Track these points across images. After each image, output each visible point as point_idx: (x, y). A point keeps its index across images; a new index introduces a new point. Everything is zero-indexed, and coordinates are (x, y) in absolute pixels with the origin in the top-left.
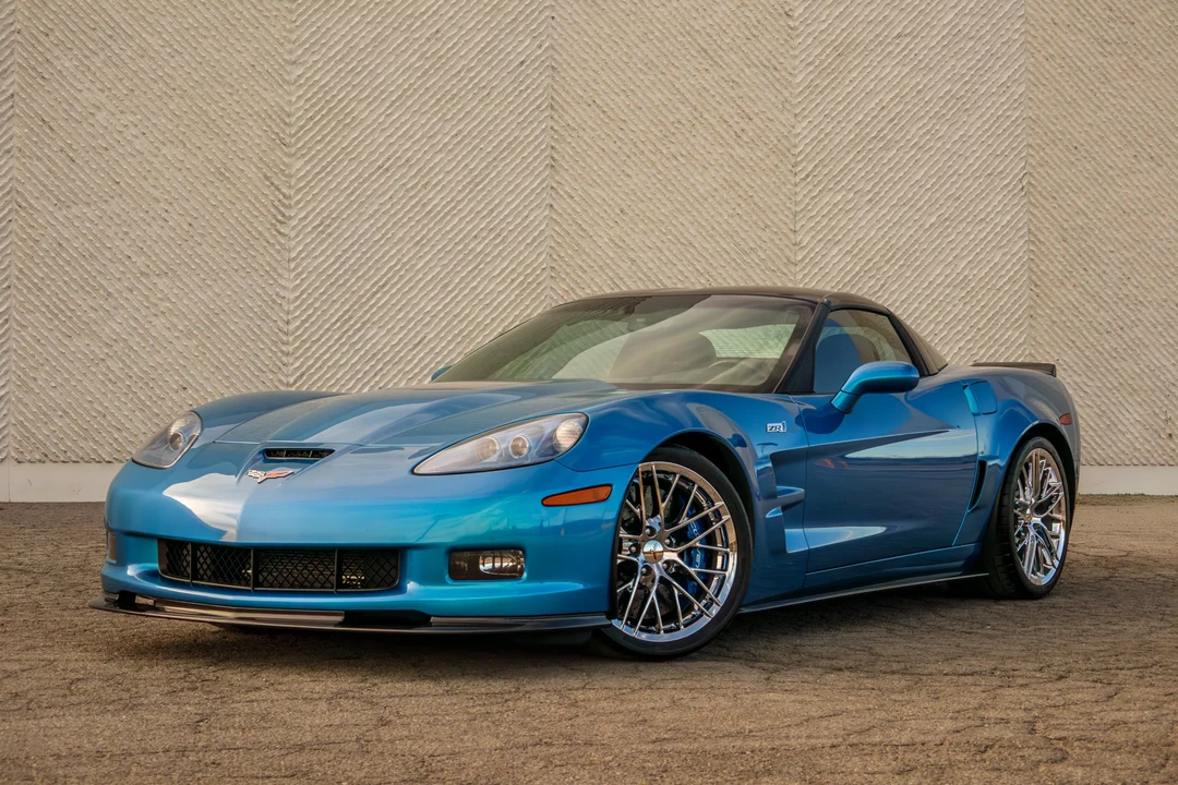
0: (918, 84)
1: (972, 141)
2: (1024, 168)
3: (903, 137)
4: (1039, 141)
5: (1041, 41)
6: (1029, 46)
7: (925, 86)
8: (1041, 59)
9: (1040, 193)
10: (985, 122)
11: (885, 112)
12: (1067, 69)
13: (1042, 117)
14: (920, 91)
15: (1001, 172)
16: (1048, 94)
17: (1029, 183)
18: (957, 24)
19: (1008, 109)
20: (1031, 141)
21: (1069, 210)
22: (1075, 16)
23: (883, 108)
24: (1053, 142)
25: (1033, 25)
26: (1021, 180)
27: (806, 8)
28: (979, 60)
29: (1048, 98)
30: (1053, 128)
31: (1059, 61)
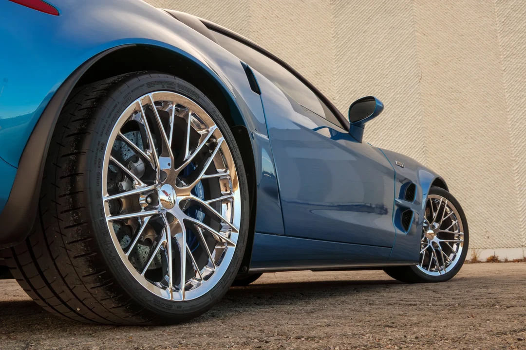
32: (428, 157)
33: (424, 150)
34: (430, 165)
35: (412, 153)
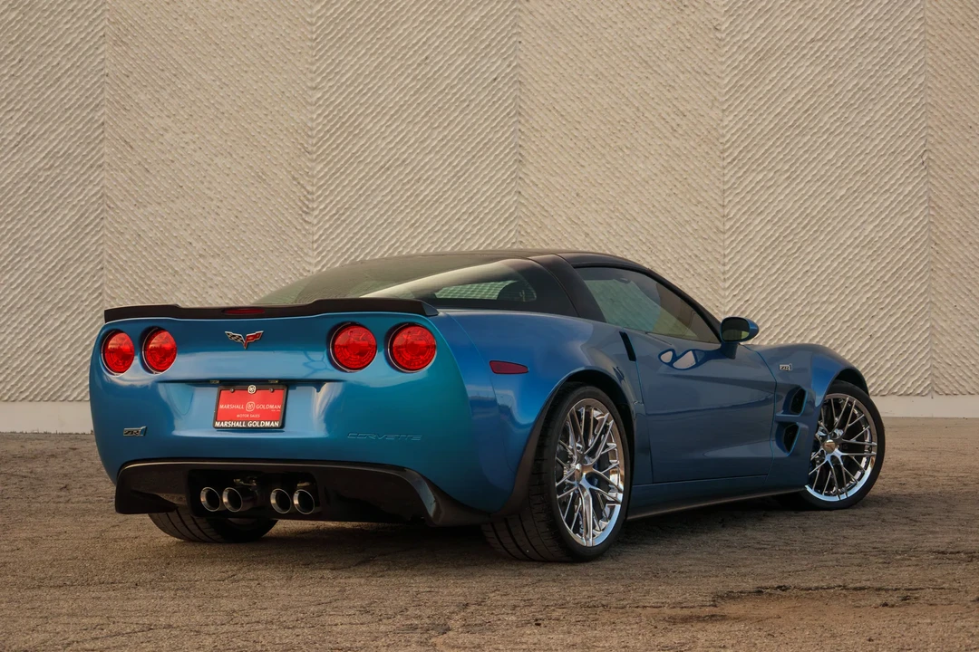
0: (829, 79)
1: (877, 125)
2: (924, 145)
3: (816, 125)
4: (937, 123)
5: (937, 38)
6: (928, 44)
7: (835, 81)
8: (938, 54)
9: (939, 167)
10: (888, 109)
11: (801, 104)
12: (962, 61)
13: (940, 102)
14: (831, 86)
15: (903, 151)
16: (945, 83)
17: (929, 158)
18: (863, 29)
19: (908, 98)
20: (930, 122)
21: (965, 180)
22: (969, 16)
23: (799, 101)
24: (951, 123)
25: (931, 26)
26: (921, 156)
27: (731, 23)
28: (883, 58)
29: (946, 87)
30: (949, 111)
31: (955, 54)
32: (933, 177)
33: (924, 158)
34: (937, 196)
35: (895, 166)
